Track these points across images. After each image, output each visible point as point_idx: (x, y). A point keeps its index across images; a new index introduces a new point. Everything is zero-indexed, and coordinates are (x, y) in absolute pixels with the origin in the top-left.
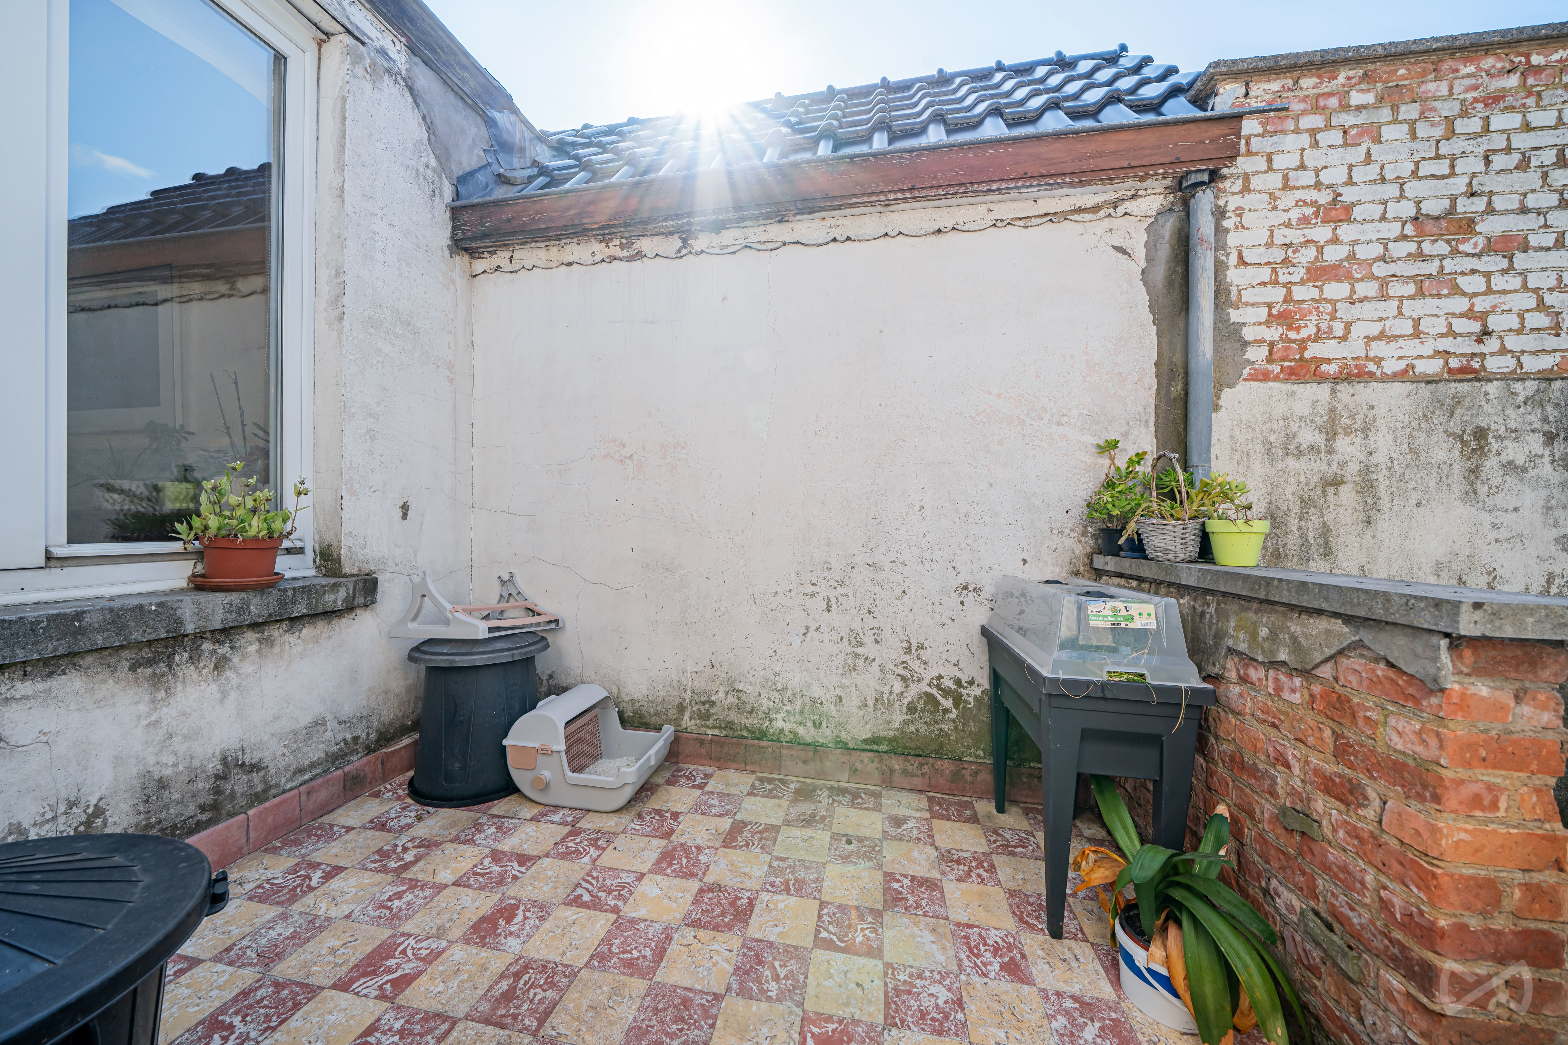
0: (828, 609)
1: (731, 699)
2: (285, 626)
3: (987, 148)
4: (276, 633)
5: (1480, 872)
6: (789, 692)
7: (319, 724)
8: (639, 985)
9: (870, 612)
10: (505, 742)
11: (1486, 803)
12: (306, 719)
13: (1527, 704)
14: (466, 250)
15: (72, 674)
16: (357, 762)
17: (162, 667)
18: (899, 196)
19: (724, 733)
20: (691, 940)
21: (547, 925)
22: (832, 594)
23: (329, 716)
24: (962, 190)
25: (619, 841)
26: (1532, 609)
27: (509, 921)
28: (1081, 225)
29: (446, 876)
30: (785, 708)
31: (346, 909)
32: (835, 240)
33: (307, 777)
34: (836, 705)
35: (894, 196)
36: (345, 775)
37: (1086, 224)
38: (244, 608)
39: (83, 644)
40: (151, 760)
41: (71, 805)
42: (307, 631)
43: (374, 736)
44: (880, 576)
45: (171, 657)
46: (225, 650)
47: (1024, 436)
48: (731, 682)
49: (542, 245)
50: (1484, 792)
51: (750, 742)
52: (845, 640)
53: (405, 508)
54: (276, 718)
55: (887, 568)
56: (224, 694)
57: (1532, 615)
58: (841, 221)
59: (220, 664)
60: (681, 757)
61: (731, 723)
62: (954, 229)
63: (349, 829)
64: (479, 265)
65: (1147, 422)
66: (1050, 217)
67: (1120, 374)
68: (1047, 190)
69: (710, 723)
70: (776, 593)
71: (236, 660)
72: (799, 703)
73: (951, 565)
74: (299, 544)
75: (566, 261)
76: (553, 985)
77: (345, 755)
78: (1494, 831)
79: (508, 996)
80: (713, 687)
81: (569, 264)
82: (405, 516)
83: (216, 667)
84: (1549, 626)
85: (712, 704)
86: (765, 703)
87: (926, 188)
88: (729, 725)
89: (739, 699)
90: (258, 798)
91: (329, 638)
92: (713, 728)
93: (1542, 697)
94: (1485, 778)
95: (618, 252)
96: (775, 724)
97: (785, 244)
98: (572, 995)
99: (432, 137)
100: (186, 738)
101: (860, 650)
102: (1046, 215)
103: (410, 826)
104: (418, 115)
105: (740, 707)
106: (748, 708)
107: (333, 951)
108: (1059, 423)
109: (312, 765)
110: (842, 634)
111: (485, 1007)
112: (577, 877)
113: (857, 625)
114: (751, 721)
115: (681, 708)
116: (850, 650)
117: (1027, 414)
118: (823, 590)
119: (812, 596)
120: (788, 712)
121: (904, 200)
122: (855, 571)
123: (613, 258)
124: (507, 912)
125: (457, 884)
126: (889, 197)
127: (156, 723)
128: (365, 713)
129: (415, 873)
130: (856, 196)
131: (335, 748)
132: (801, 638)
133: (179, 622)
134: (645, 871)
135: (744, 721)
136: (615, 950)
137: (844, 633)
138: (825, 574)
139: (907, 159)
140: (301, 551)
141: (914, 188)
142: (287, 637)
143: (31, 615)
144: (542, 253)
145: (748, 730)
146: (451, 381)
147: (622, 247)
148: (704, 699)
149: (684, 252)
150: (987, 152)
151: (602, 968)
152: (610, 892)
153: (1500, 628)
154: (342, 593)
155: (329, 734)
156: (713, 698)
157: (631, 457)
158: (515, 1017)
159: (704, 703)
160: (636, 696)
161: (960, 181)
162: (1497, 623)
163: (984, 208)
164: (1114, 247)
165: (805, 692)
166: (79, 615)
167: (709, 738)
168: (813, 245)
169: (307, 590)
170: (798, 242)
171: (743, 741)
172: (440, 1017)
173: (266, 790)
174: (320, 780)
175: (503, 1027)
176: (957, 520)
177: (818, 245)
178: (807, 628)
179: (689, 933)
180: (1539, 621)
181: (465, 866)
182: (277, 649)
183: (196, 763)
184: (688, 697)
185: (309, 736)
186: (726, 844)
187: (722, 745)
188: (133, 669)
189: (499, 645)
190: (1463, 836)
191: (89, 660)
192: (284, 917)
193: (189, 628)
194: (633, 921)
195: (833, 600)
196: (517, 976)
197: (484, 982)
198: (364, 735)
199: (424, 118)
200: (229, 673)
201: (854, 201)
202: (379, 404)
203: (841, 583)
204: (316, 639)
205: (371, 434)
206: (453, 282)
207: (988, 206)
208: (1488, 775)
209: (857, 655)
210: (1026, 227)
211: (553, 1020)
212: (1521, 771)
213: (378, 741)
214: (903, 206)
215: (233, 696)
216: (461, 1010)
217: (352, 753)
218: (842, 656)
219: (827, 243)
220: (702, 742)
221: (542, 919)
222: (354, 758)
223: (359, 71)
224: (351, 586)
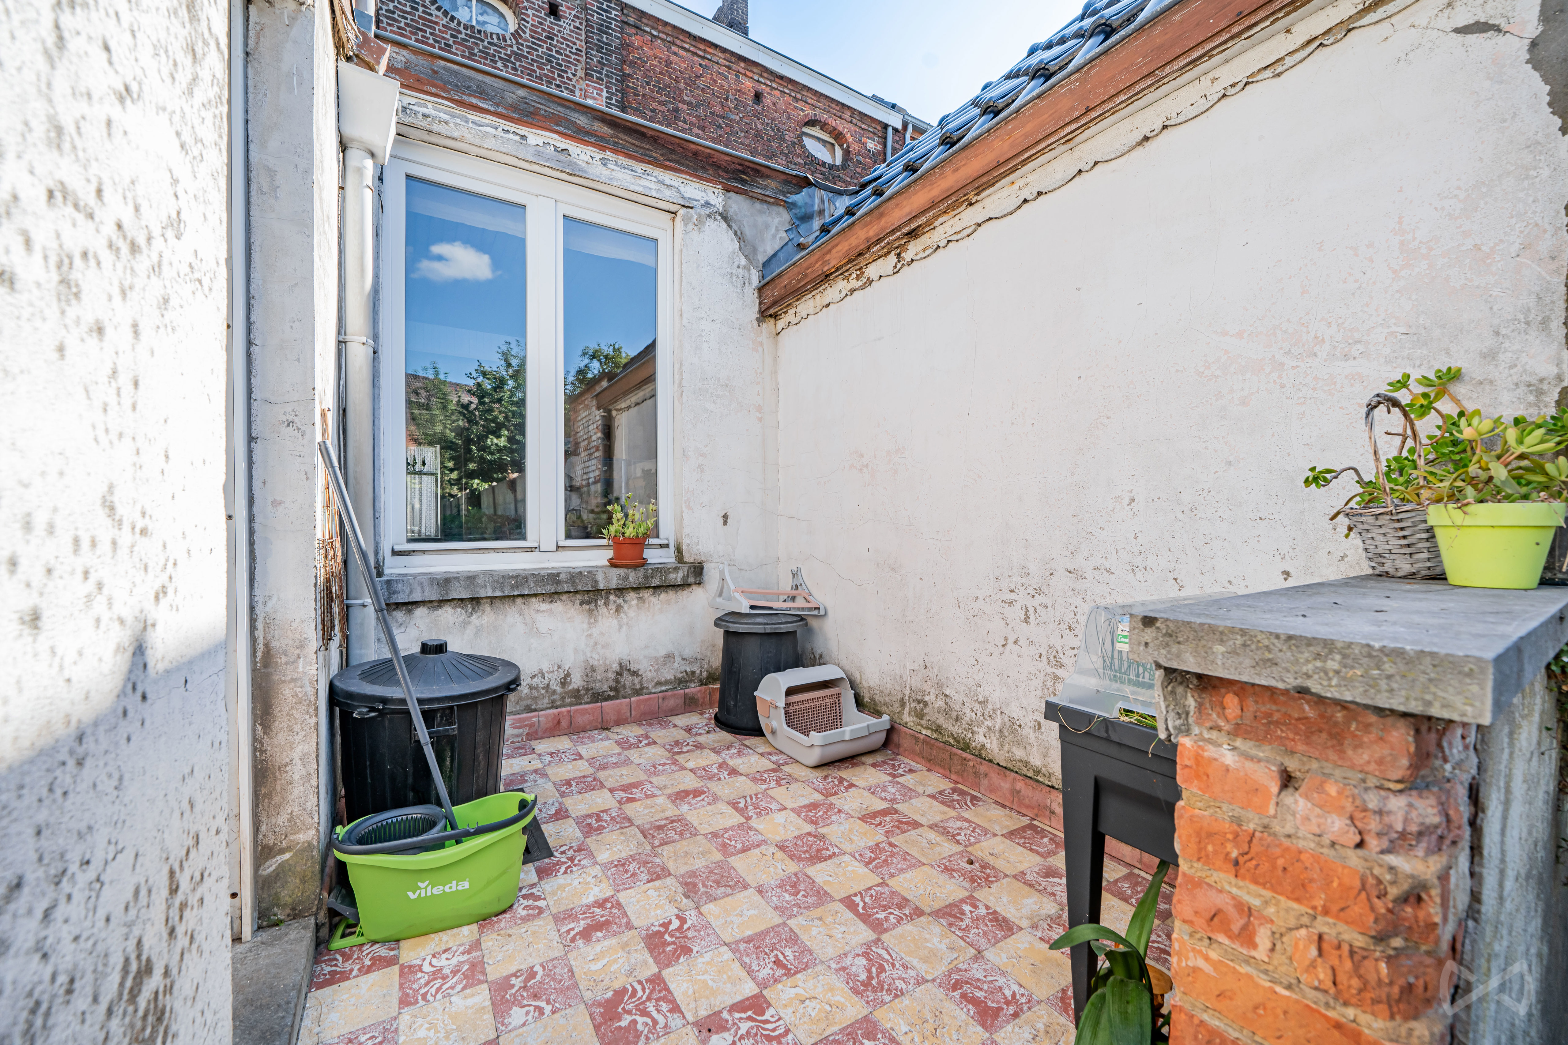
0: (1027, 620)
1: (940, 703)
2: (651, 591)
3: (1177, 12)
4: (646, 595)
5: (1230, 1031)
6: (990, 706)
7: (670, 657)
8: (718, 856)
9: (1070, 628)
10: (755, 693)
11: (1236, 927)
12: (663, 652)
13: (1307, 797)
14: (771, 316)
15: (559, 603)
16: (694, 689)
17: (593, 606)
18: (1073, 127)
19: (935, 736)
20: (769, 853)
21: (709, 808)
22: (1031, 603)
23: (676, 654)
24: (1149, 82)
25: (794, 786)
26: (1222, 633)
27: (694, 797)
28: (1386, 24)
29: (691, 765)
30: (986, 723)
31: (641, 761)
32: (1025, 201)
33: (664, 688)
34: (1035, 731)
35: (1068, 129)
36: (686, 694)
37: (1393, 20)
38: (626, 578)
39: (560, 589)
40: (589, 655)
41: (559, 667)
42: (663, 596)
43: (705, 674)
44: (1081, 585)
45: (596, 601)
46: (620, 601)
47: (1282, 387)
48: (940, 685)
49: (810, 296)
50: (1231, 911)
51: (955, 750)
52: (1044, 658)
53: (725, 517)
54: (646, 647)
55: (1089, 576)
56: (620, 627)
57: (1222, 642)
58: (1030, 177)
59: (618, 609)
60: (901, 749)
61: (939, 726)
62: (1165, 127)
63: (675, 726)
64: (781, 324)
65: (1545, 322)
66: (1318, 43)
67: (1477, 247)
68: (1287, 14)
69: (924, 722)
70: (977, 598)
71: (626, 608)
72: (999, 720)
73: (1171, 576)
74: (666, 542)
75: (825, 303)
76: (681, 833)
77: (686, 681)
78: (1249, 977)
79: (660, 828)
80: (926, 687)
81: (828, 305)
82: (725, 523)
83: (617, 611)
84: (1248, 662)
85: (926, 704)
86: (969, 713)
87: (1103, 102)
88: (938, 729)
89: (946, 703)
90: (638, 692)
91: (676, 602)
92: (927, 728)
93: (1332, 790)
94: (1234, 891)
95: (854, 284)
96: (976, 737)
97: (979, 225)
98: (684, 843)
99: (742, 244)
100: (603, 647)
101: (1059, 672)
102: (1309, 42)
103: (701, 734)
104: (731, 233)
105: (946, 712)
106: (954, 715)
107: (622, 775)
108: (1346, 357)
109: (667, 682)
110: (1041, 651)
111: (647, 826)
112: (747, 793)
113: (1057, 643)
114: (955, 730)
115: (903, 704)
116: (1050, 670)
117: (1289, 353)
118: (1021, 598)
119: (1011, 603)
120: (989, 728)
121: (1085, 126)
122: (1054, 578)
123: (853, 291)
124: (697, 793)
125: (691, 770)
126: (1063, 134)
127: (590, 635)
128: (699, 657)
129: (681, 759)
130: (1027, 149)
131: (680, 675)
132: (1001, 649)
133: (596, 582)
134: (789, 807)
135: (951, 728)
136: (726, 836)
137: (1043, 650)
138: (1023, 580)
139: (1077, 80)
140: (667, 546)
141: (1088, 110)
142: (652, 598)
143: (542, 573)
144: (811, 303)
145: (954, 739)
146: (760, 419)
147: (858, 278)
148: (920, 698)
149: (899, 265)
150: (1177, 17)
151: (710, 840)
152: (755, 808)
153: (1178, 656)
154: (680, 574)
155: (676, 665)
156: (926, 698)
157: (867, 466)
158: (654, 837)
159: (919, 702)
160: (872, 684)
161: (1145, 73)
162: (1175, 649)
163: (1206, 80)
164: (1457, 31)
165: (1004, 710)
166: (558, 574)
167: (922, 737)
168: (1005, 216)
169: (662, 570)
170: (990, 219)
171: (949, 748)
172: (629, 820)
173: (642, 688)
174: (670, 693)
175: (645, 837)
176: (1180, 516)
177: (1011, 213)
178: (1006, 639)
179: (773, 849)
180: (1233, 652)
181: (703, 763)
182: (646, 605)
183: (608, 662)
184: (907, 692)
185: (665, 663)
186: (863, 819)
187: (932, 747)
188: (581, 604)
189: (759, 620)
190: (1201, 963)
191: (564, 597)
192: (619, 754)
193: (601, 586)
194: (750, 828)
195: (1031, 610)
196: (672, 822)
197: (658, 817)
198: (698, 672)
199: (736, 234)
200: (622, 615)
201: (1026, 156)
202: (706, 446)
203: (1039, 592)
204: (668, 602)
205: (701, 468)
206: (761, 344)
207: (1211, 76)
208: (1239, 888)
209: (1056, 678)
210: (1279, 75)
211: (665, 847)
212: (1298, 900)
213: (708, 678)
214: (1088, 133)
215: (624, 629)
216: (638, 822)
217: (691, 681)
218: (1041, 676)
219: (1019, 207)
220: (916, 739)
221: (709, 804)
222: (692, 685)
223: (690, 226)
224: (686, 569)
